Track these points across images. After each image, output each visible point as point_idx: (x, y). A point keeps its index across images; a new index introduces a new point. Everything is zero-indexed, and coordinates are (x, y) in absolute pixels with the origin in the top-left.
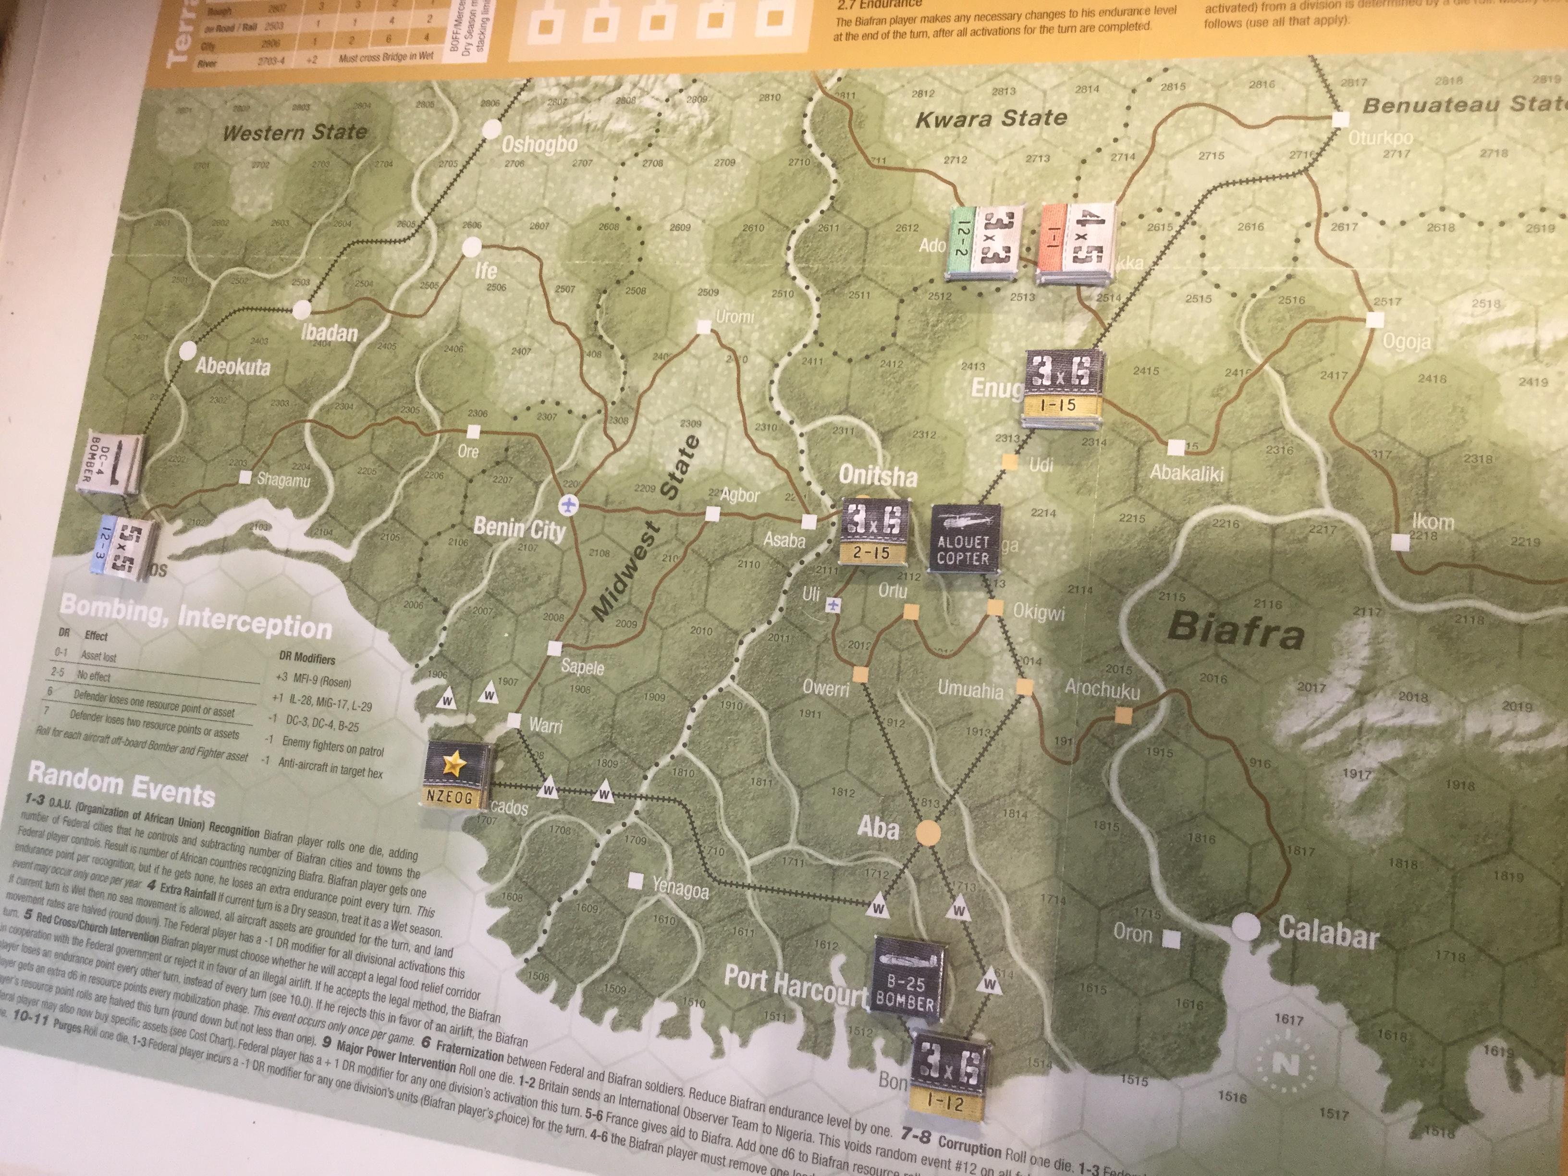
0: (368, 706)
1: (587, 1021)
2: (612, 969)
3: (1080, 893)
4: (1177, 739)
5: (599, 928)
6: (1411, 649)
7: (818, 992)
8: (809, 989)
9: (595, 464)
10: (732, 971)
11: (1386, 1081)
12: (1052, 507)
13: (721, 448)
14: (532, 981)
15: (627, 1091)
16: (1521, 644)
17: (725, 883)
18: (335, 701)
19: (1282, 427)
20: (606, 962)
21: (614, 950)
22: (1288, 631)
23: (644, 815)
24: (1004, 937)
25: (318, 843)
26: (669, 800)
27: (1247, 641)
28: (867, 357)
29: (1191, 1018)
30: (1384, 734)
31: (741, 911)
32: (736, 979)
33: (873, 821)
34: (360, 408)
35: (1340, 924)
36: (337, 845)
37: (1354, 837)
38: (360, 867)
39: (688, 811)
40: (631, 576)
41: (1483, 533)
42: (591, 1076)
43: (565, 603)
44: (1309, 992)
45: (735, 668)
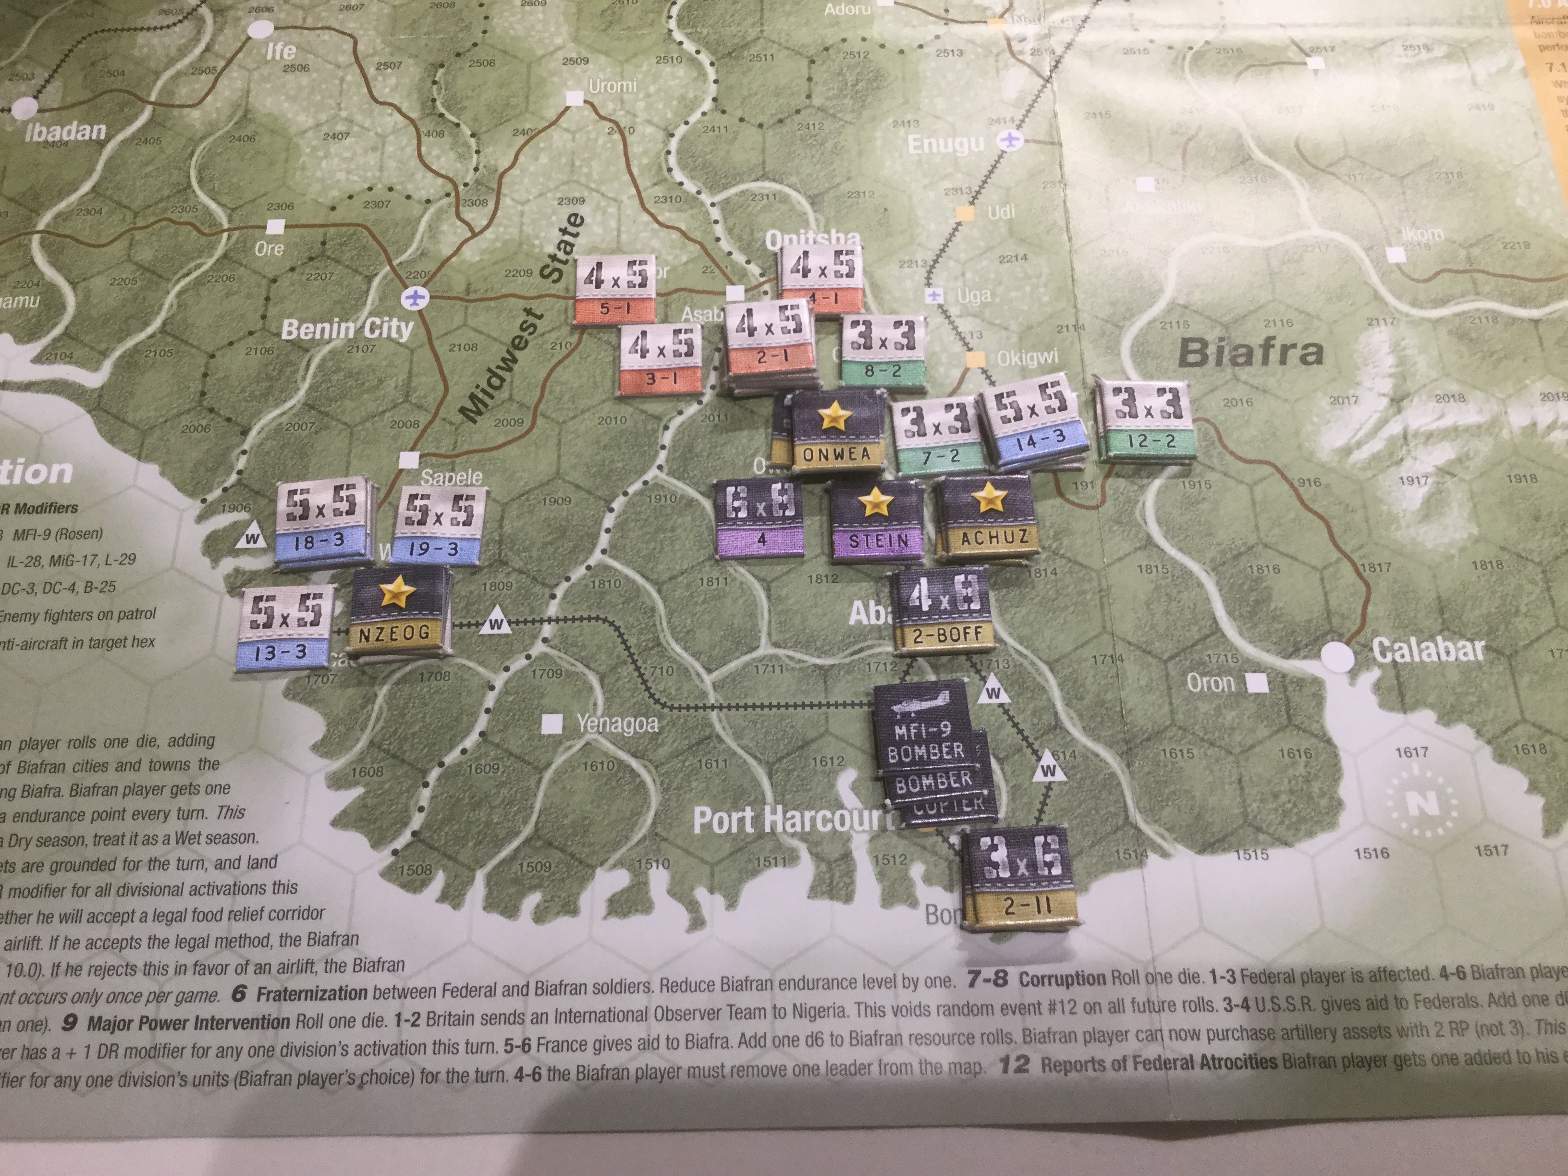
0: (131, 558)
1: (496, 919)
2: (527, 841)
3: (1138, 647)
4: (1212, 469)
5: (504, 791)
6: (1436, 353)
7: (825, 821)
8: (813, 820)
9: (447, 251)
10: (703, 814)
11: (1538, 802)
12: (1021, 251)
13: (613, 224)
14: (407, 878)
15: (564, 1002)
16: (1540, 338)
17: (680, 708)
18: (79, 557)
19: (1250, 158)
20: (517, 834)
21: (529, 817)
22: (1306, 347)
23: (556, 642)
24: (1056, 713)
25: (52, 744)
26: (589, 619)
27: (1265, 361)
28: (781, 121)
29: (1301, 770)
30: (1429, 437)
31: (709, 738)
32: (710, 824)
33: (866, 607)
34: (112, 212)
35: (1439, 639)
36: (87, 742)
37: (1430, 545)
38: (121, 767)
39: (617, 629)
40: (510, 369)
41: (1473, 241)
42: (508, 991)
43: (419, 407)
44: (1426, 717)
45: (662, 457)
